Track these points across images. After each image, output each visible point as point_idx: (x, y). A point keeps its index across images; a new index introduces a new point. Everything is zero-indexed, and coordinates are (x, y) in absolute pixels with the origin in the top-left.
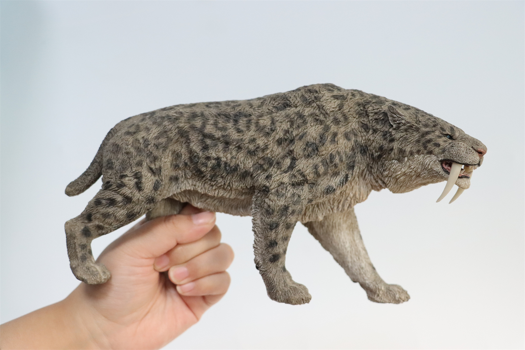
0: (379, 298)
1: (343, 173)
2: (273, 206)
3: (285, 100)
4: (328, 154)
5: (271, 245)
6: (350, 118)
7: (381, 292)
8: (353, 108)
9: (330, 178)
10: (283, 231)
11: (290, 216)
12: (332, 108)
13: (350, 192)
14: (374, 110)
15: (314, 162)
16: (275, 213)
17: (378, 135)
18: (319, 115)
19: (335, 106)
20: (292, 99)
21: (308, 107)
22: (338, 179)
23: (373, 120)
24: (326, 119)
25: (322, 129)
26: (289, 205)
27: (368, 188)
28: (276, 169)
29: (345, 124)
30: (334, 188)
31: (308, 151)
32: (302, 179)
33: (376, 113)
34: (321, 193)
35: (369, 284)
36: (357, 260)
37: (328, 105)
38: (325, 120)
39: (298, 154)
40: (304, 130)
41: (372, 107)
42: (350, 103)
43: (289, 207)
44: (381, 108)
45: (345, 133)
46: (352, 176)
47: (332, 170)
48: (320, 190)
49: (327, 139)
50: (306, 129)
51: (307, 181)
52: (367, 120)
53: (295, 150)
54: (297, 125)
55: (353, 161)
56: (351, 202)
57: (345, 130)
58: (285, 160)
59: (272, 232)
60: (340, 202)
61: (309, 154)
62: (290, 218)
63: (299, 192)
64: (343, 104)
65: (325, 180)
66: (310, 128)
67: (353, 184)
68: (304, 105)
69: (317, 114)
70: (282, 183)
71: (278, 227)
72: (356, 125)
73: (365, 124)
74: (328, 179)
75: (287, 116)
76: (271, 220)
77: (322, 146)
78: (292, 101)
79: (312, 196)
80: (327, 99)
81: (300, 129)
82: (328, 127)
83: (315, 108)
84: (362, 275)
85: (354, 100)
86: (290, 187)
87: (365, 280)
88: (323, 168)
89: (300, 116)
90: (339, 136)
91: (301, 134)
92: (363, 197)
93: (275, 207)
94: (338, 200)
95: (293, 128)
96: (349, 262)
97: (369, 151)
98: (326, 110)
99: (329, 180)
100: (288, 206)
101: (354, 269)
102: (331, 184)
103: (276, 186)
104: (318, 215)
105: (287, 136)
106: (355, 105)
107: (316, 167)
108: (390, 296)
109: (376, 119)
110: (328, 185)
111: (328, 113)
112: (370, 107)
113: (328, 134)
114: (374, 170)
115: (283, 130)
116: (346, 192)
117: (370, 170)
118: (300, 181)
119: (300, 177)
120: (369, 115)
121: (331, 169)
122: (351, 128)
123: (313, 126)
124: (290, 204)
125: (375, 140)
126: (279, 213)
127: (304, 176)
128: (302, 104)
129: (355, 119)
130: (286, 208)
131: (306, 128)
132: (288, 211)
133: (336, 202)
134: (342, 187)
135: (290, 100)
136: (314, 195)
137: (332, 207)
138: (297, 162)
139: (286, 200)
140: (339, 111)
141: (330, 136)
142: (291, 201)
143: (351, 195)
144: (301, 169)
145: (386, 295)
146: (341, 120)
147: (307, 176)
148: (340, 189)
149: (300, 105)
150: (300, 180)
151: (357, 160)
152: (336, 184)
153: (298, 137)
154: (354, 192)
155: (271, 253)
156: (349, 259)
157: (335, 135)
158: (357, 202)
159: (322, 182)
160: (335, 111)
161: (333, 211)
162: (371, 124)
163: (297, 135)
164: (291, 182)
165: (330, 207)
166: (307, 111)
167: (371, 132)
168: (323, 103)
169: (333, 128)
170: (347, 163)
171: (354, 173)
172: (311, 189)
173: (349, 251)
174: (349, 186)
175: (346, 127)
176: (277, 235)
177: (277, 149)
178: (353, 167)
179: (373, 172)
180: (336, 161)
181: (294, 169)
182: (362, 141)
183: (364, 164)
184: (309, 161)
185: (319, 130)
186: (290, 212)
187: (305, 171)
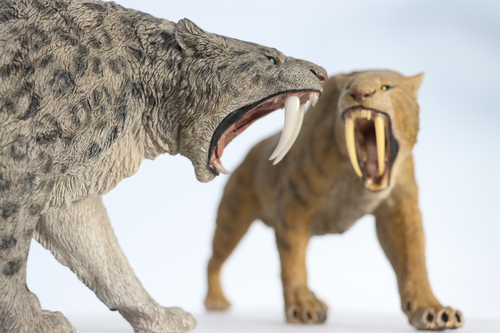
0: (158, 327)
1: (111, 123)
2: (8, 175)
3: (6, 8)
4: (90, 90)
5: (6, 244)
6: (114, 39)
7: (161, 318)
8: (117, 25)
9: (94, 131)
10: (26, 218)
11: (37, 191)
12: (87, 22)
13: (116, 158)
14: (146, 30)
15: (70, 102)
16: (13, 188)
17: (158, 66)
18: (68, 32)
19: (92, 19)
20: (17, 6)
21: (47, 19)
22: (105, 134)
23: (149, 44)
24: (80, 38)
25: (76, 52)
26: (35, 172)
27: (140, 153)
28: (6, 113)
29: (108, 48)
30: (100, 147)
31: (58, 84)
32: (52, 129)
33: (150, 35)
34: (82, 154)
35: (143, 307)
36: (119, 273)
37: (81, 17)
38: (78, 39)
39: (42, 88)
40: (46, 53)
41: (143, 26)
42: (112, 17)
43: (36, 175)
44: (158, 27)
45: (110, 60)
46: (122, 130)
47: (96, 117)
48: (80, 149)
49: (87, 66)
50: (50, 51)
51: (61, 133)
52: (139, 45)
53: (36, 83)
54: (35, 45)
55: (123, 106)
56: (116, 174)
57: (109, 57)
58: (20, 99)
59: (6, 221)
60: (101, 175)
61: (60, 89)
62: (37, 194)
63: (49, 151)
64: (102, 17)
65: (87, 132)
66: (56, 50)
67: (121, 145)
68: (40, 15)
69: (64, 30)
70: (19, 136)
71: (18, 211)
72: (123, 51)
73: (136, 51)
74: (90, 132)
75: (15, 31)
76: (5, 199)
77: (81, 76)
78: (18, 9)
79: (67, 160)
80: (78, 7)
81: (39, 50)
82: (85, 49)
83: (59, 20)
84: (130, 294)
85: (117, 14)
86: (34, 142)
87: (136, 302)
88: (84, 112)
89: (36, 31)
90: (103, 64)
91: (42, 58)
92: (134, 167)
93: (11, 176)
94: (98, 172)
95: (28, 49)
96: (106, 278)
97: (145, 92)
98: (77, 24)
99: (92, 134)
100: (33, 175)
101: (116, 288)
102: (96, 140)
103: (9, 142)
104: (66, 198)
105: (19, 62)
106: (119, 22)
107: (73, 110)
108: (174, 322)
109: (153, 43)
110: (92, 142)
111: (83, 28)
112: (141, 26)
113: (87, 58)
114: (153, 123)
115: (10, 52)
116: (110, 159)
117: (145, 123)
118: (50, 133)
119: (50, 126)
120: (141, 37)
121: (96, 115)
122: (116, 54)
123: (61, 47)
124: (37, 170)
125: (155, 74)
126: (18, 187)
127: (56, 124)
128: (37, 13)
129: (121, 42)
130: (31, 178)
131: (49, 49)
132: (33, 182)
133: (94, 175)
134: (109, 147)
135: (16, 7)
136: (71, 158)
137: (88, 184)
138: (41, 102)
139: (30, 164)
140: (98, 28)
141: (91, 62)
142: (38, 166)
143: (119, 164)
144: (50, 112)
145: (167, 321)
146: (101, 42)
147: (62, 124)
148: (106, 149)
149: (33, 14)
150: (50, 130)
151: (129, 105)
152: (103, 141)
153: (39, 62)
154: (122, 159)
155: (6, 260)
156: (106, 273)
157: (97, 62)
158: (125, 176)
159: (82, 137)
160: (91, 26)
161: (88, 191)
162: (145, 51)
163: (37, 60)
164: (34, 135)
165: (84, 185)
166: (46, 25)
167: (147, 63)
168: (72, 12)
169: (93, 52)
170: (116, 108)
171: (125, 126)
172: (67, 146)
173: (106, 262)
174: (116, 147)
175: (109, 53)
176: (16, 225)
177: (3, 83)
178: (124, 115)
179: (151, 125)
180: (103, 102)
181: (39, 112)
182: (134, 76)
183: (139, 111)
184: (61, 100)
185: (72, 52)
186: (38, 184)
187: (58, 116)
